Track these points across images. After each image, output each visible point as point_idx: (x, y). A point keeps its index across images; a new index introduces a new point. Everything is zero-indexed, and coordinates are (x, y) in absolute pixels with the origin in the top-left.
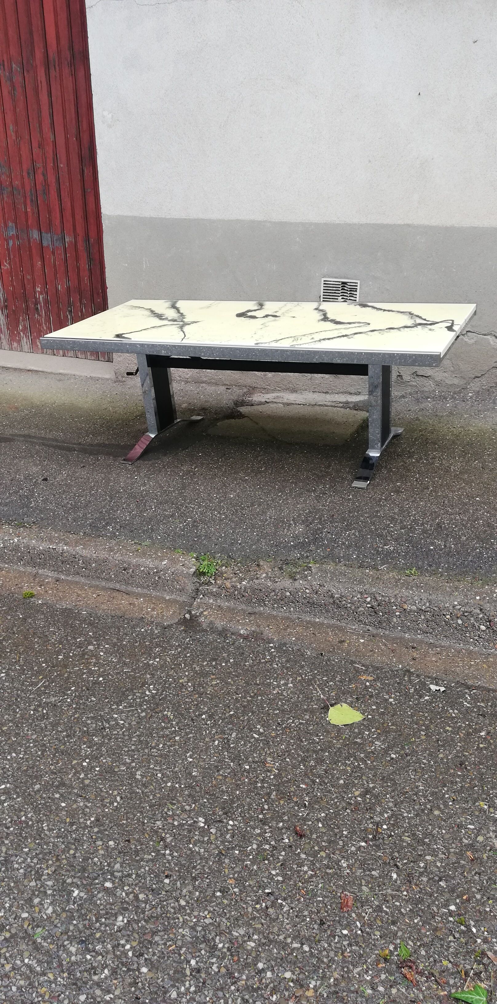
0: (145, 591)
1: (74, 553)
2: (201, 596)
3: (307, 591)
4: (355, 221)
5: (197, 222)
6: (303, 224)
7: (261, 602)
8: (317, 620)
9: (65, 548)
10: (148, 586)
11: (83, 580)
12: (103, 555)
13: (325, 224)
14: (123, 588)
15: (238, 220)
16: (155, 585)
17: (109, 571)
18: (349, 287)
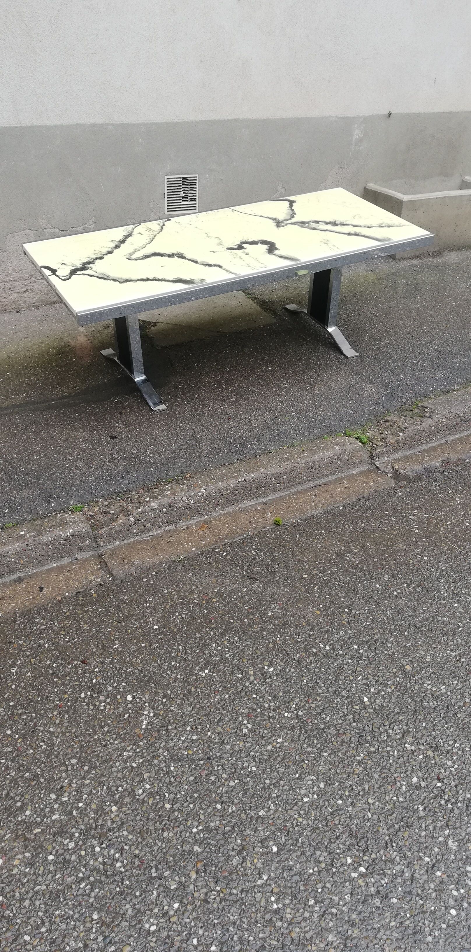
0: (335, 477)
1: (264, 476)
2: (377, 459)
3: (444, 420)
4: (192, 118)
5: (31, 129)
6: (145, 125)
7: (419, 442)
8: (457, 436)
9: (253, 475)
10: (335, 471)
11: (282, 494)
12: (289, 466)
13: (166, 123)
14: (317, 482)
15: (78, 124)
16: (340, 469)
17: (300, 475)
18: (189, 182)
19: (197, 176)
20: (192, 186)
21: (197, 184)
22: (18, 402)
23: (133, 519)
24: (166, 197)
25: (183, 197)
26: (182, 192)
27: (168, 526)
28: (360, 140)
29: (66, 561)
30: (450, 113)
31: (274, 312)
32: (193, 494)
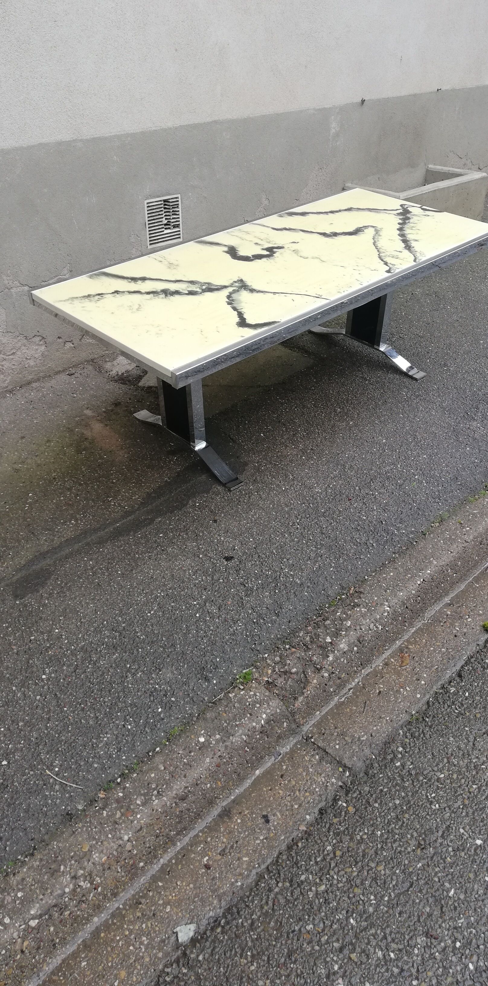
1: (440, 569)
4: (170, 124)
6: (118, 137)
9: (429, 572)
13: (143, 133)
15: (40, 144)
18: (171, 204)
19: (179, 196)
20: (174, 210)
21: (180, 206)
22: (70, 534)
23: (326, 675)
24: (147, 226)
25: (165, 225)
26: (164, 219)
27: (363, 668)
28: (337, 135)
29: (269, 762)
30: (415, 95)
31: (303, 350)
32: (378, 617)
